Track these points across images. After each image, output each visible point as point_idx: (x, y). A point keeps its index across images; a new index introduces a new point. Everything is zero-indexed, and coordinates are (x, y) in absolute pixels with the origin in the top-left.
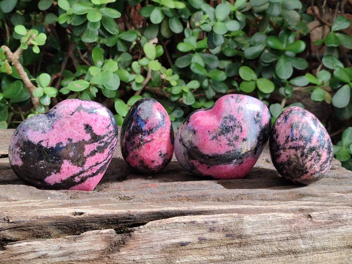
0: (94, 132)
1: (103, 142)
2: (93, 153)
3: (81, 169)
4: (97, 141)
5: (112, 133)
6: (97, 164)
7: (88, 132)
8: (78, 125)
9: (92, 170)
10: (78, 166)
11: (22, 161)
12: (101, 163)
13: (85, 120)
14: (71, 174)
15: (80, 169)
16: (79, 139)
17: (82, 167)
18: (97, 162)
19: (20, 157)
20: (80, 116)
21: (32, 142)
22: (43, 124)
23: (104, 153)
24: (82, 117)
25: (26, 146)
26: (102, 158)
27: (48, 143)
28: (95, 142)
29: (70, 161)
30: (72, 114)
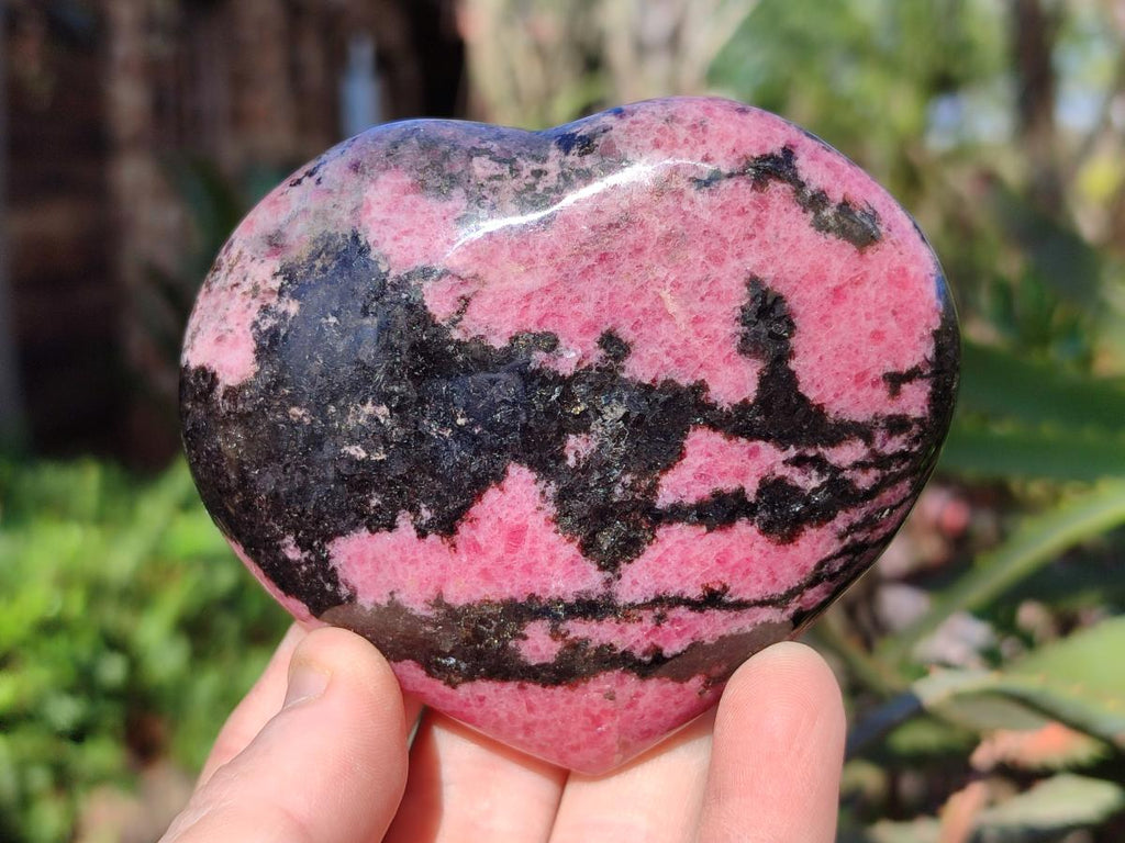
0: (793, 365)
1: (820, 463)
2: (720, 511)
3: (592, 580)
4: (782, 442)
5: (903, 437)
6: (712, 599)
7: (756, 344)
8: (715, 271)
9: (666, 625)
10: (588, 548)
11: (253, 356)
12: (741, 606)
13: (773, 260)
14: (511, 588)
15: (585, 574)
16: (673, 368)
17: (608, 574)
18: (717, 588)
19: (255, 324)
20: (753, 214)
21: (372, 256)
22: (490, 172)
23: (792, 550)
24: (761, 227)
25: (324, 269)
26: (763, 573)
27: (466, 301)
28: (767, 439)
29: (552, 489)
30: (707, 184)
